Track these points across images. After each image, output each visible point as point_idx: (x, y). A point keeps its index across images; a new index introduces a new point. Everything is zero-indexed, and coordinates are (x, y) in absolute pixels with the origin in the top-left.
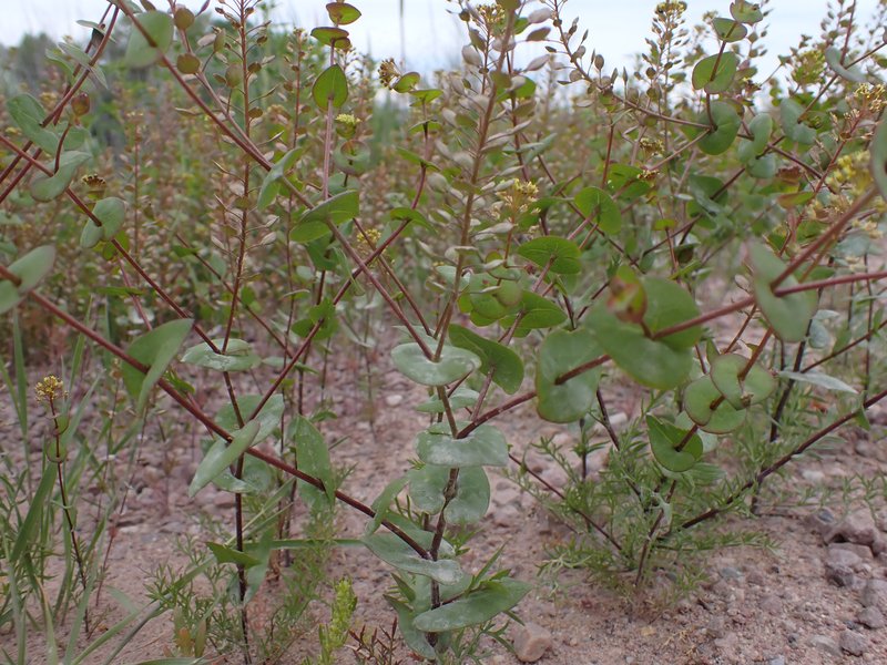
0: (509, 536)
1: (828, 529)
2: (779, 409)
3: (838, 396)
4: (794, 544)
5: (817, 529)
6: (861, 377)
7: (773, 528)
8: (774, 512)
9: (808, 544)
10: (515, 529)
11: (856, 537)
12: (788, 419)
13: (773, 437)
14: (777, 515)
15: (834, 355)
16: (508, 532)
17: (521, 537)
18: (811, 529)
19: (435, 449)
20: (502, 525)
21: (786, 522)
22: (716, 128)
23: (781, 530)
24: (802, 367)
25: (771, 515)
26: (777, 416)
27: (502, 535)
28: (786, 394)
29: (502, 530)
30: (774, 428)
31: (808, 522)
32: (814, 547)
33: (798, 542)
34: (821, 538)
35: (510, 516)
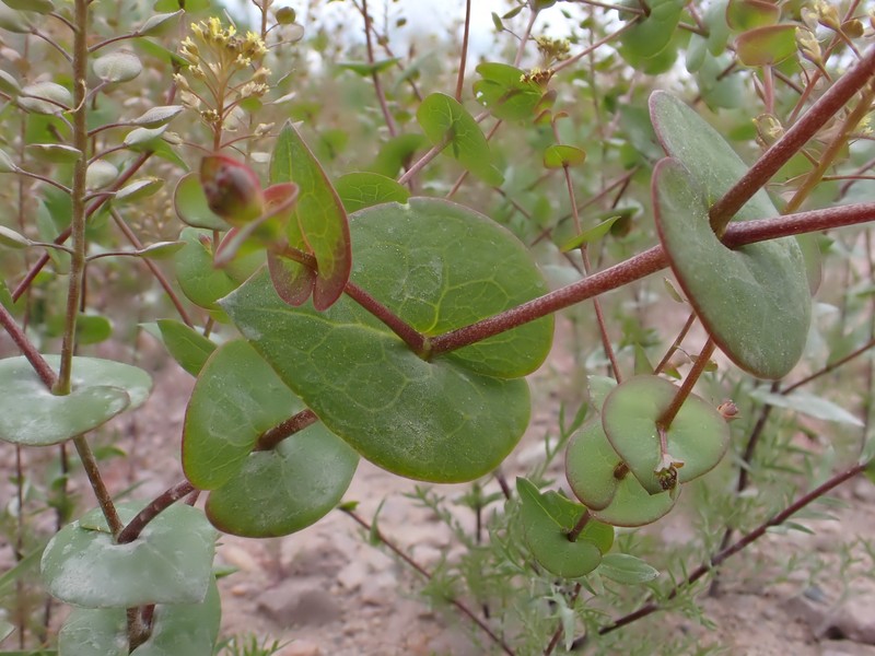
0: (377, 621)
1: (819, 618)
2: (751, 446)
3: (833, 427)
4: (771, 639)
5: (803, 617)
6: (861, 394)
7: (743, 615)
8: (743, 588)
9: (791, 639)
10: (387, 609)
11: (859, 632)
12: (764, 459)
13: (742, 485)
14: (748, 593)
15: (828, 369)
16: (376, 615)
17: (395, 622)
18: (796, 616)
19: (72, 565)
20: (370, 603)
21: (760, 603)
22: (648, 12)
23: (753, 616)
24: (783, 387)
25: (740, 593)
26: (747, 457)
27: (369, 618)
28: (760, 424)
29: (369, 611)
30: (743, 473)
31: (790, 605)
32: (800, 645)
33: (778, 636)
34: (809, 631)
35: (383, 589)
